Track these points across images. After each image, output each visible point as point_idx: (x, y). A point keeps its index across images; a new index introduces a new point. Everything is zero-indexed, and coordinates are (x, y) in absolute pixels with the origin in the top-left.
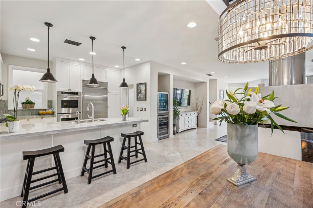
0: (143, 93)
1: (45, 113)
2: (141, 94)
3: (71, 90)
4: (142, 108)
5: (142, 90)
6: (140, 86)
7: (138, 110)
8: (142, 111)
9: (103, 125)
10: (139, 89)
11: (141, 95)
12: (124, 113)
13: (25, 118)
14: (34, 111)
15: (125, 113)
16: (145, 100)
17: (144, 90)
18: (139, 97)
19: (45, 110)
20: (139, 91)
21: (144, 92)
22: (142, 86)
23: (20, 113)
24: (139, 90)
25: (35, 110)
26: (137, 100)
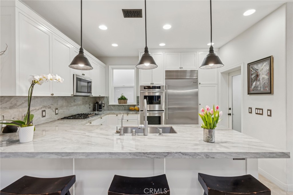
0: (263, 78)
1: (133, 109)
2: (259, 80)
3: (153, 84)
4: (262, 109)
5: (260, 73)
6: (255, 67)
7: (251, 113)
8: (262, 114)
9: (144, 153)
10: (253, 72)
11: (258, 83)
12: (206, 125)
13: (114, 114)
14: (127, 107)
15: (210, 124)
16: (271, 92)
17: (266, 73)
18: (253, 87)
19: (134, 106)
20: (253, 76)
21: (267, 77)
22: (259, 65)
23: (117, 108)
24: (252, 74)
25: (127, 105)
26: (248, 94)
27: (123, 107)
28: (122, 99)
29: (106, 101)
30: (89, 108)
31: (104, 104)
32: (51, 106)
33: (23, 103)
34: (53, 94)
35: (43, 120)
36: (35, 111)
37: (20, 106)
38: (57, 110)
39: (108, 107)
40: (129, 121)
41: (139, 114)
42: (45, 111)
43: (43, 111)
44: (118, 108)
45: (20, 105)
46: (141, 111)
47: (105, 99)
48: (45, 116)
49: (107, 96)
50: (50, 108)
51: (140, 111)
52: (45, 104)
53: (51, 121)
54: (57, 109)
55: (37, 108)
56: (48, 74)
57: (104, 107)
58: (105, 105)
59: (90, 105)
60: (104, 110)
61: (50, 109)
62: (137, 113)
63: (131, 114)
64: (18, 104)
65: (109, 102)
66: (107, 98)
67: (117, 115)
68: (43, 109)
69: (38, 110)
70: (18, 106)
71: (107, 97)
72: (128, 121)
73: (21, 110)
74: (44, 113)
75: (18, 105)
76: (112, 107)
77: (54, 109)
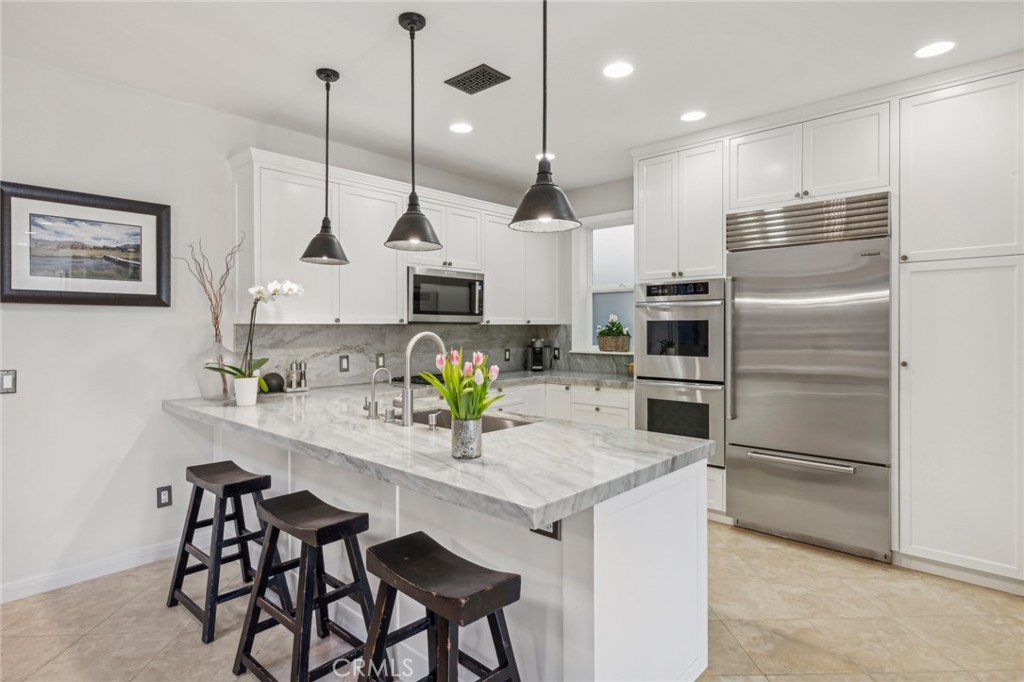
27: (611, 360)
28: (608, 335)
29: (564, 338)
30: (503, 359)
31: (558, 349)
32: (365, 347)
33: (296, 339)
34: (338, 320)
35: (343, 378)
36: (322, 356)
37: (291, 344)
38: (381, 359)
39: (568, 358)
40: (602, 410)
41: (632, 388)
42: (347, 357)
43: (342, 358)
44: (597, 367)
45: (291, 341)
46: (639, 378)
47: (562, 333)
48: (347, 370)
49: (567, 323)
50: (361, 351)
51: (635, 377)
52: (349, 342)
53: (364, 384)
54: (382, 355)
55: (329, 350)
56: (272, 282)
57: (558, 358)
58: (561, 352)
59: (508, 350)
60: (559, 370)
61: (360, 355)
62: (624, 386)
63: (607, 386)
64: (287, 338)
65: (570, 343)
66: (567, 328)
67: (567, 388)
68: (343, 353)
69: (331, 354)
70: (288, 343)
71: (565, 326)
72: (597, 409)
73: (292, 351)
74: (345, 361)
75: (286, 341)
76: (580, 361)
77: (373, 356)
